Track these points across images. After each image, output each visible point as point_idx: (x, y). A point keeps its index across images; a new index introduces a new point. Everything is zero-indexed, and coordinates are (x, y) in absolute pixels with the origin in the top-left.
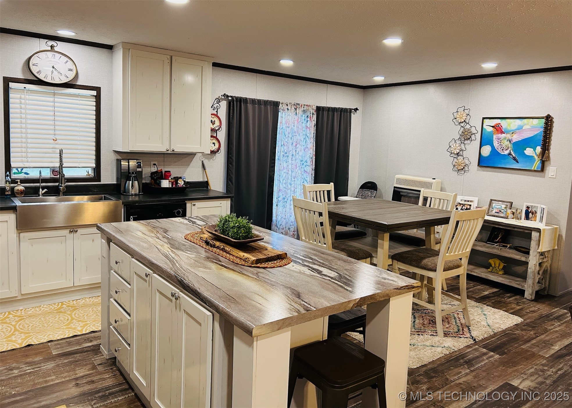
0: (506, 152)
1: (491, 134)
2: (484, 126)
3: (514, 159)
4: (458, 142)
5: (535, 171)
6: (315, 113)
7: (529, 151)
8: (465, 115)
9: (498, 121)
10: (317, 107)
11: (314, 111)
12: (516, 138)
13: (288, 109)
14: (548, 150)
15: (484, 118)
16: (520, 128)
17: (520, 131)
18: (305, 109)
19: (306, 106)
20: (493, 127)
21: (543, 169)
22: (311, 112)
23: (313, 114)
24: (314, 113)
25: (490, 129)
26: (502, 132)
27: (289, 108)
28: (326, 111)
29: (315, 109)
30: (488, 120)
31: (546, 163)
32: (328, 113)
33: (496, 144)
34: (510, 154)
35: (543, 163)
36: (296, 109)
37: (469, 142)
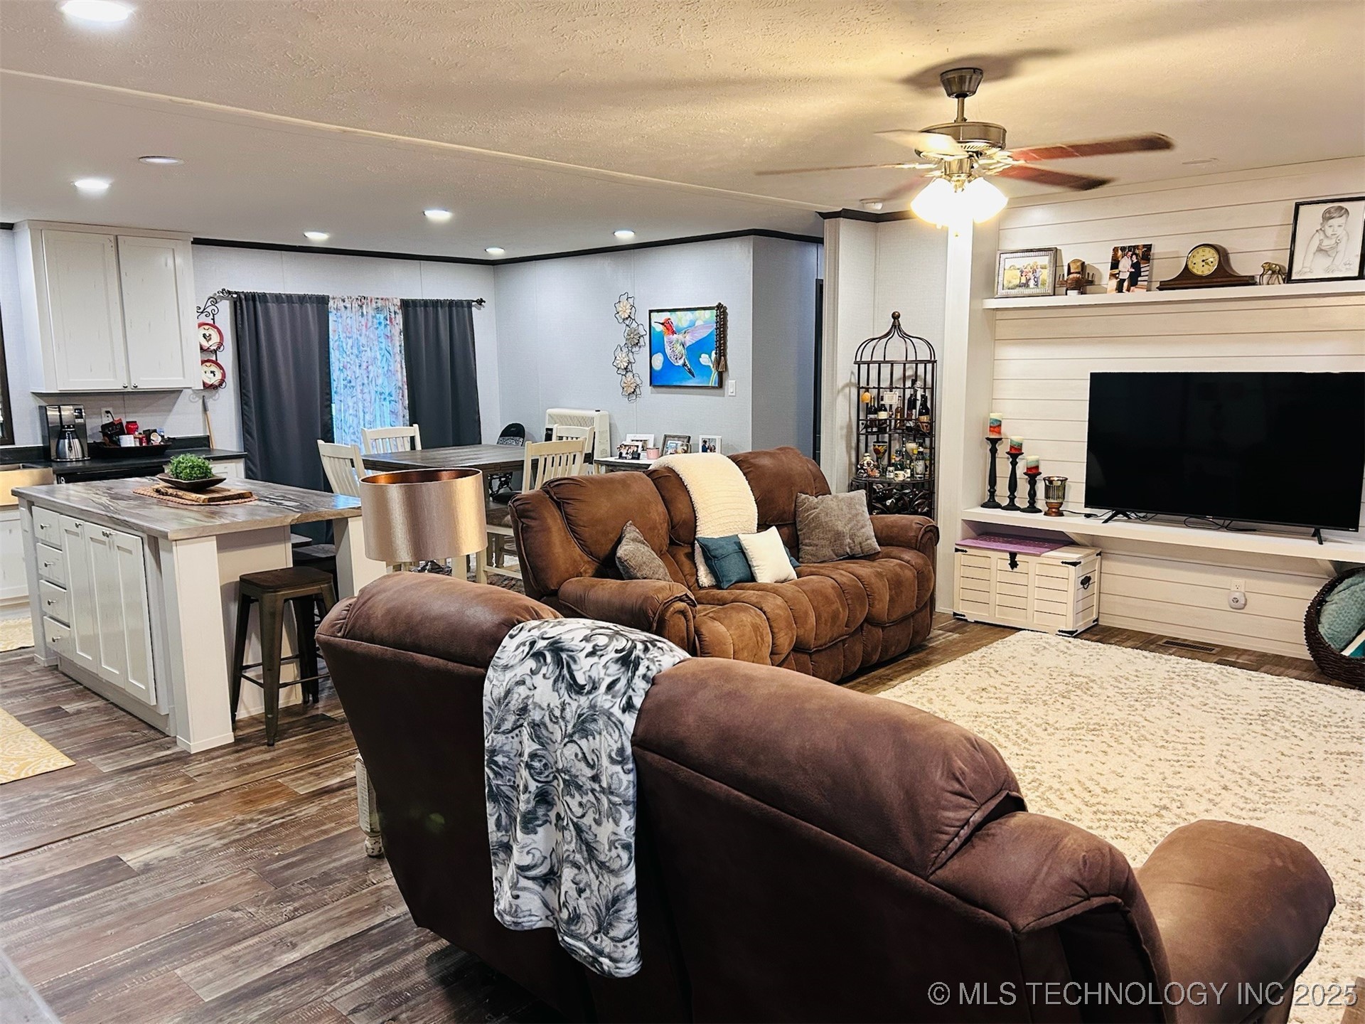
0: (681, 362)
1: (661, 335)
2: (653, 324)
3: (690, 372)
4: (625, 350)
5: (713, 388)
6: (400, 312)
7: (705, 359)
8: (628, 306)
9: (667, 315)
10: (402, 301)
11: (396, 308)
12: (689, 340)
13: (346, 307)
14: (725, 356)
15: (651, 311)
16: (692, 324)
17: (693, 328)
18: (379, 305)
19: (379, 301)
20: (662, 324)
21: (721, 384)
22: (392, 310)
23: (395, 313)
24: (398, 311)
25: (659, 328)
26: (674, 333)
27: (349, 306)
28: (421, 306)
29: (399, 304)
30: (656, 313)
31: (724, 375)
32: (426, 311)
33: (668, 351)
34: (684, 365)
35: (721, 375)
36: (361, 306)
37: (637, 349)
